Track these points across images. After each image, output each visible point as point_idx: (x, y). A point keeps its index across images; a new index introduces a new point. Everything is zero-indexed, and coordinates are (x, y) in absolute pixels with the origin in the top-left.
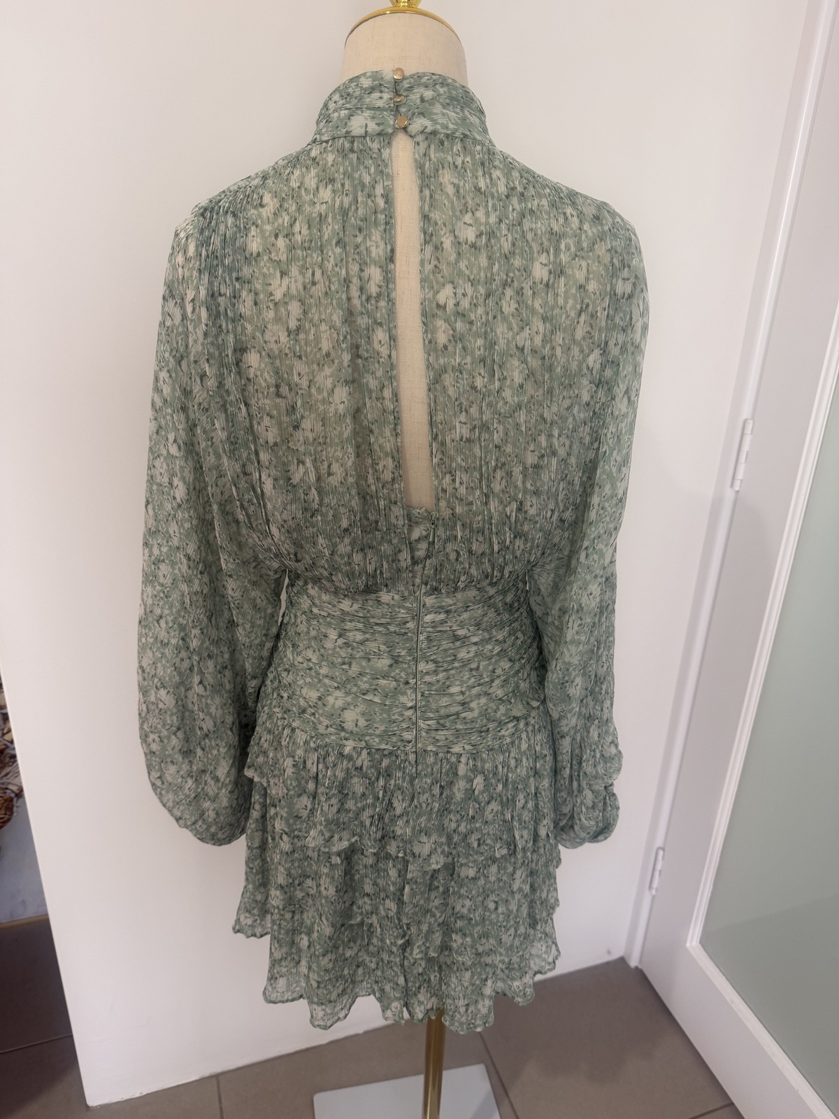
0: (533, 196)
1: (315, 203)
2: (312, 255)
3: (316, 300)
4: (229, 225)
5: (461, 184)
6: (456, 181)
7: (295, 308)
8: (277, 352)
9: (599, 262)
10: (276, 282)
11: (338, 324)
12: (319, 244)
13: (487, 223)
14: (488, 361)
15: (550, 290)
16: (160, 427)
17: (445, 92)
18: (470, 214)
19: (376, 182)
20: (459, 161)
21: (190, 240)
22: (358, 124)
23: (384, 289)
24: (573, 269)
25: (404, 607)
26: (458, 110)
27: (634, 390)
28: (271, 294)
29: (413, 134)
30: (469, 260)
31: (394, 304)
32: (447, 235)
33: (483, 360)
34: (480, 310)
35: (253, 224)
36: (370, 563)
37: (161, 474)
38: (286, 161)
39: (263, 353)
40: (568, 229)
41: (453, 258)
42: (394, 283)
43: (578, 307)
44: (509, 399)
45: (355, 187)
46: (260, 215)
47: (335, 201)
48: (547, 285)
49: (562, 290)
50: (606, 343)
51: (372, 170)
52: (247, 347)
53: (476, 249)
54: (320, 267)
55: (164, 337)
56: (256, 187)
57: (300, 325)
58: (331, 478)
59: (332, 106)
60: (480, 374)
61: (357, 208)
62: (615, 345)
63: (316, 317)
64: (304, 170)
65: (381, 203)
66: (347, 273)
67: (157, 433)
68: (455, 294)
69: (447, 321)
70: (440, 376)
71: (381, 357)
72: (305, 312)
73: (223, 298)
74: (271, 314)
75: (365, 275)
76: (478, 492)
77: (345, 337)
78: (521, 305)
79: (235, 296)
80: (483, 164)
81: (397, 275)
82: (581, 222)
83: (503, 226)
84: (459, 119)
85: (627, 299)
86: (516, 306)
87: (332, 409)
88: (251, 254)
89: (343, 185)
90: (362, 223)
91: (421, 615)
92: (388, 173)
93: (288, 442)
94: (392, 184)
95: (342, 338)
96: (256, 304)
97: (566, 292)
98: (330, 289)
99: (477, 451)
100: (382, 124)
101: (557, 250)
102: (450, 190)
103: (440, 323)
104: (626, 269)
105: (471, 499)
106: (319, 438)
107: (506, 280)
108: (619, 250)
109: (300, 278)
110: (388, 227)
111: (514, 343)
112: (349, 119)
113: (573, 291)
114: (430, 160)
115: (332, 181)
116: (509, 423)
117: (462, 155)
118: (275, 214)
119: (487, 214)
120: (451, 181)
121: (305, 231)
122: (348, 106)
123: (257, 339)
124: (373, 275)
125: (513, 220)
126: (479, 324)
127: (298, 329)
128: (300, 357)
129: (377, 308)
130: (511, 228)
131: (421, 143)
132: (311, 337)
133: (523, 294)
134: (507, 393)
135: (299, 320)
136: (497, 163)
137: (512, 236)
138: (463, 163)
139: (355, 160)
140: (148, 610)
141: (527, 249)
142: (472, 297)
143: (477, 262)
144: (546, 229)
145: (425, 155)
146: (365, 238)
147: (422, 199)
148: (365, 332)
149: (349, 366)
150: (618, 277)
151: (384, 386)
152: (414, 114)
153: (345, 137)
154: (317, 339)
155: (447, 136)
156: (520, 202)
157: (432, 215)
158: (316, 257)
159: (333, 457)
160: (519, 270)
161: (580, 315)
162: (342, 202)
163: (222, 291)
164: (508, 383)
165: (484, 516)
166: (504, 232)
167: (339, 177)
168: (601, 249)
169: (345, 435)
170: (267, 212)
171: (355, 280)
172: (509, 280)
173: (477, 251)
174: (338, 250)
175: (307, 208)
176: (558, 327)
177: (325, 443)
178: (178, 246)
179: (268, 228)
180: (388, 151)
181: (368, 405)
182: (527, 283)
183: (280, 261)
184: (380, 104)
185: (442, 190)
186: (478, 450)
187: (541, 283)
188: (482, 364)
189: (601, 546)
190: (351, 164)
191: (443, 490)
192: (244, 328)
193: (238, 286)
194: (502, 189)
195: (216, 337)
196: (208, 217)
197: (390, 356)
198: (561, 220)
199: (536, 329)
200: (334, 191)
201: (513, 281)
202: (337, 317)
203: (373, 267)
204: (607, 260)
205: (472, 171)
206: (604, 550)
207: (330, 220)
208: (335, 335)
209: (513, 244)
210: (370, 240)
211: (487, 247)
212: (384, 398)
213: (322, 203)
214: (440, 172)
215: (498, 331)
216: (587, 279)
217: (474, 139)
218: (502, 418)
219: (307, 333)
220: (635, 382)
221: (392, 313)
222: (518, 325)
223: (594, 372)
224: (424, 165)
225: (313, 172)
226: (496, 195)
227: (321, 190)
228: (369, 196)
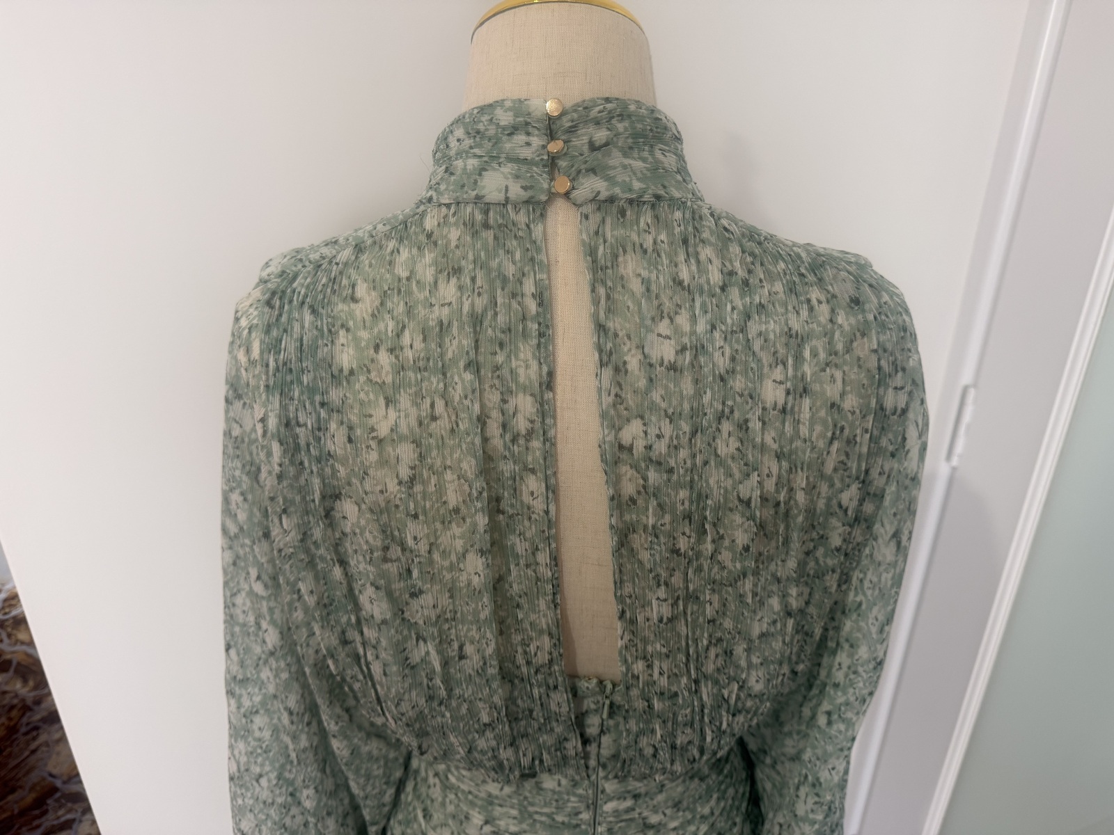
0: (761, 281)
1: (432, 305)
2: (429, 378)
3: (437, 440)
4: (307, 325)
5: (653, 277)
6: (645, 274)
7: (406, 453)
8: (383, 504)
9: (860, 367)
10: (379, 411)
11: (470, 475)
12: (440, 364)
13: (693, 333)
14: (696, 517)
15: (788, 417)
16: (238, 557)
17: (626, 129)
18: (666, 321)
19: (524, 275)
20: (648, 242)
21: (254, 335)
22: (496, 184)
23: (538, 425)
24: (821, 383)
25: (574, 795)
26: (646, 154)
27: (906, 532)
28: (373, 429)
29: (578, 202)
30: (666, 387)
31: (554, 445)
32: (633, 352)
33: (688, 517)
34: (683, 453)
35: (343, 326)
36: (524, 755)
37: (244, 612)
38: (388, 227)
39: (363, 506)
40: (815, 325)
41: (642, 383)
42: (554, 417)
43: (829, 434)
44: (729, 564)
45: (491, 282)
46: (351, 314)
47: (462, 304)
48: (784, 411)
49: (806, 415)
50: (867, 472)
51: (518, 256)
52: (340, 493)
53: (675, 370)
54: (443, 397)
55: (230, 450)
56: (346, 264)
57: (414, 476)
58: (463, 662)
59: (453, 144)
60: (684, 534)
61: (496, 314)
62: (880, 474)
63: (438, 462)
64: (415, 251)
65: (532, 306)
66: (482, 406)
67: (234, 564)
68: (646, 433)
69: (635, 467)
70: (626, 536)
71: (533, 513)
72: (421, 457)
73: (303, 429)
74: (373, 456)
75: (510, 407)
76: (684, 680)
77: (481, 493)
78: (746, 443)
79: (320, 428)
80: (685, 242)
81: (558, 404)
82: (833, 311)
83: (717, 334)
84: (648, 169)
85: (900, 416)
86: (738, 444)
87: (464, 577)
88: (341, 370)
89: (473, 279)
90: (503, 336)
91: (599, 802)
92: (541, 261)
93: (403, 613)
94: (549, 278)
95: (475, 493)
96: (350, 440)
97: (812, 418)
98: (458, 426)
99: (683, 630)
100: (531, 187)
101: (799, 359)
102: (636, 286)
103: (626, 470)
104: (900, 374)
105: (674, 689)
106: (445, 612)
107: (723, 411)
108: (889, 346)
109: (413, 412)
110: (543, 340)
111: (735, 494)
112: (480, 175)
113: (823, 413)
114: (605, 242)
115: (457, 271)
116: (727, 592)
117: (653, 233)
118: (373, 315)
119: (693, 319)
120: (638, 272)
121: (419, 345)
122: (477, 151)
123: (354, 487)
124: (521, 407)
125: (733, 325)
126: (681, 471)
127: (412, 479)
128: (416, 516)
129: (527, 449)
130: (729, 337)
131: (591, 216)
132: (432, 488)
133: (747, 429)
134: (725, 556)
135: (412, 468)
136: (706, 235)
137: (731, 348)
138: (655, 242)
139: (491, 239)
140: (242, 769)
141: (753, 365)
142: (671, 438)
143: (677, 389)
144: (782, 330)
145: (597, 233)
146: (509, 356)
147: (596, 302)
148: (510, 482)
149: (485, 531)
150: (887, 386)
151: (537, 549)
152: (579, 172)
153: (476, 203)
154: (441, 490)
155: (631, 202)
156: (742, 296)
157: (610, 325)
158: (435, 382)
159: (466, 636)
160: (741, 395)
161: (831, 443)
162: (473, 305)
163: (301, 420)
164: (727, 543)
165: (694, 706)
166: (719, 342)
167: (468, 266)
168: (863, 348)
169: (482, 616)
170: (363, 309)
171: (495, 414)
172: (727, 410)
173: (678, 374)
174: (468, 376)
175: (421, 311)
176: (799, 466)
177: (454, 619)
178: (238, 340)
179: (364, 335)
180: (540, 227)
181: (514, 573)
182: (754, 414)
183: (384, 382)
184: (527, 153)
185: (623, 287)
186: (684, 628)
187: (774, 409)
188: (687, 521)
189: (849, 715)
190: (485, 247)
191: (633, 676)
192: (334, 472)
193: (323, 414)
194: (715, 277)
195: (297, 477)
196: (277, 306)
197: (547, 512)
198: (804, 313)
199: (766, 471)
200: (460, 288)
201: (732, 412)
202: (469, 466)
203: (521, 396)
204: (873, 363)
205: (669, 256)
206: (854, 719)
207: (455, 330)
208: (466, 487)
209: (733, 359)
210: (517, 358)
211: (693, 366)
212: (538, 564)
213: (443, 305)
214: (621, 259)
215: (712, 481)
216: (843, 395)
217: (672, 199)
218: (716, 586)
219: (425, 483)
220: (909, 523)
221: (550, 456)
222: (740, 471)
223: (850, 513)
224: (596, 249)
225: (429, 257)
226: (706, 287)
227: (442, 285)
228: (514, 295)
